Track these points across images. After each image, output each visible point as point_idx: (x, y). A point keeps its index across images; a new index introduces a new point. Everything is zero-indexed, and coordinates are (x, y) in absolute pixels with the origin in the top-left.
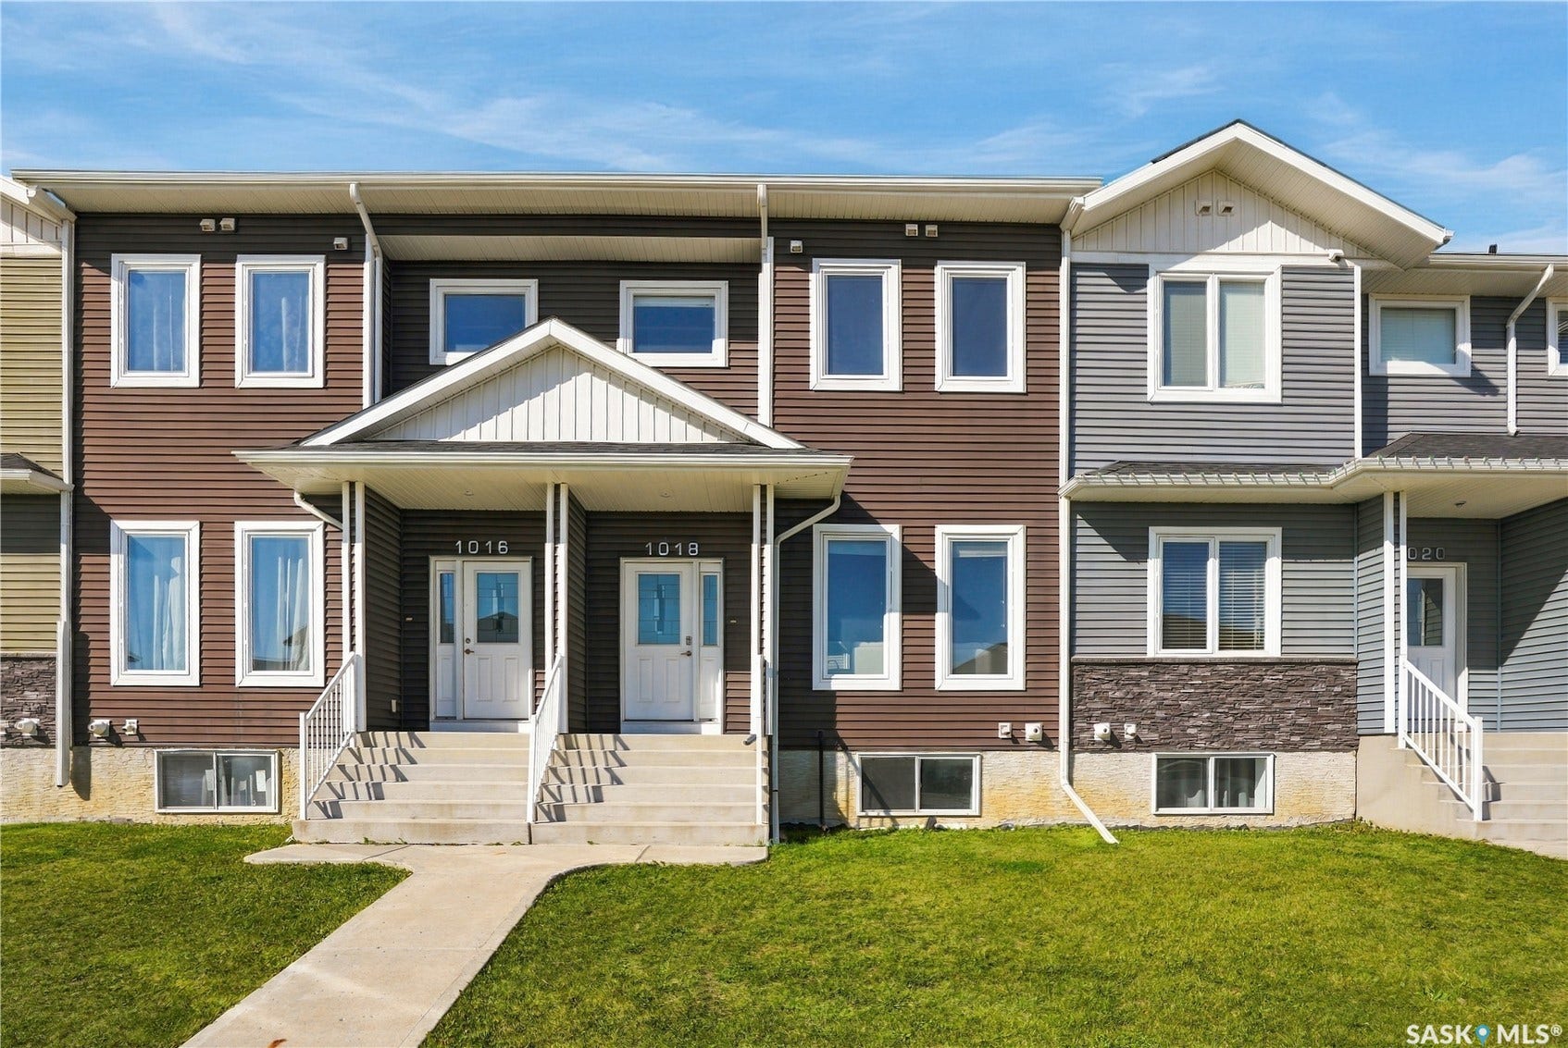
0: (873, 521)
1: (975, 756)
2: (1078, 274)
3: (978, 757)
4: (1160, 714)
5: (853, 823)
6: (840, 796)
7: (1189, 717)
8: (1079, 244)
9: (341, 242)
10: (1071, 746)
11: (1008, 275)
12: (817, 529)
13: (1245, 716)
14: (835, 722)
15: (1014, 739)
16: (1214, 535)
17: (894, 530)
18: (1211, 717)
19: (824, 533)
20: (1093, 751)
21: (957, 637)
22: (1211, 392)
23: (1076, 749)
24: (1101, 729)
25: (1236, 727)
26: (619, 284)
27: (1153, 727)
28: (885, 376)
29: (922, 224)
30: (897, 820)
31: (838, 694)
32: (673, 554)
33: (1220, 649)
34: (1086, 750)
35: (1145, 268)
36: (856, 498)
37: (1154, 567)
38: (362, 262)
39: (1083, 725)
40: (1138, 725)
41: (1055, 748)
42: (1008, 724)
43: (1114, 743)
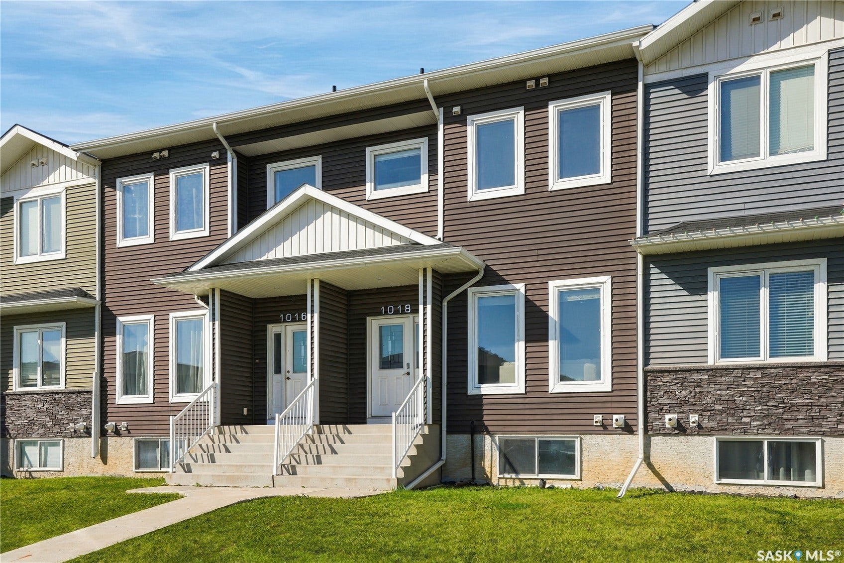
0: (506, 282)
1: (577, 438)
2: (651, 91)
3: (579, 438)
4: (717, 407)
5: (495, 481)
6: (487, 464)
7: (743, 410)
8: (652, 69)
9: (216, 154)
10: (646, 430)
11: (601, 102)
12: (470, 291)
13: (792, 408)
14: (482, 416)
15: (604, 426)
16: (767, 269)
17: (520, 287)
18: (763, 409)
19: (475, 293)
20: (665, 435)
21: (563, 356)
22: (764, 160)
23: (650, 433)
24: (670, 418)
25: (784, 417)
26: (365, 150)
27: (711, 418)
28: (516, 185)
29: (537, 79)
30: (524, 481)
31: (484, 397)
32: (396, 312)
33: (770, 356)
34: (658, 435)
35: (706, 75)
36: (494, 268)
37: (712, 298)
38: (226, 163)
39: (655, 415)
40: (701, 415)
41: (635, 433)
42: (601, 416)
43: (681, 429)
